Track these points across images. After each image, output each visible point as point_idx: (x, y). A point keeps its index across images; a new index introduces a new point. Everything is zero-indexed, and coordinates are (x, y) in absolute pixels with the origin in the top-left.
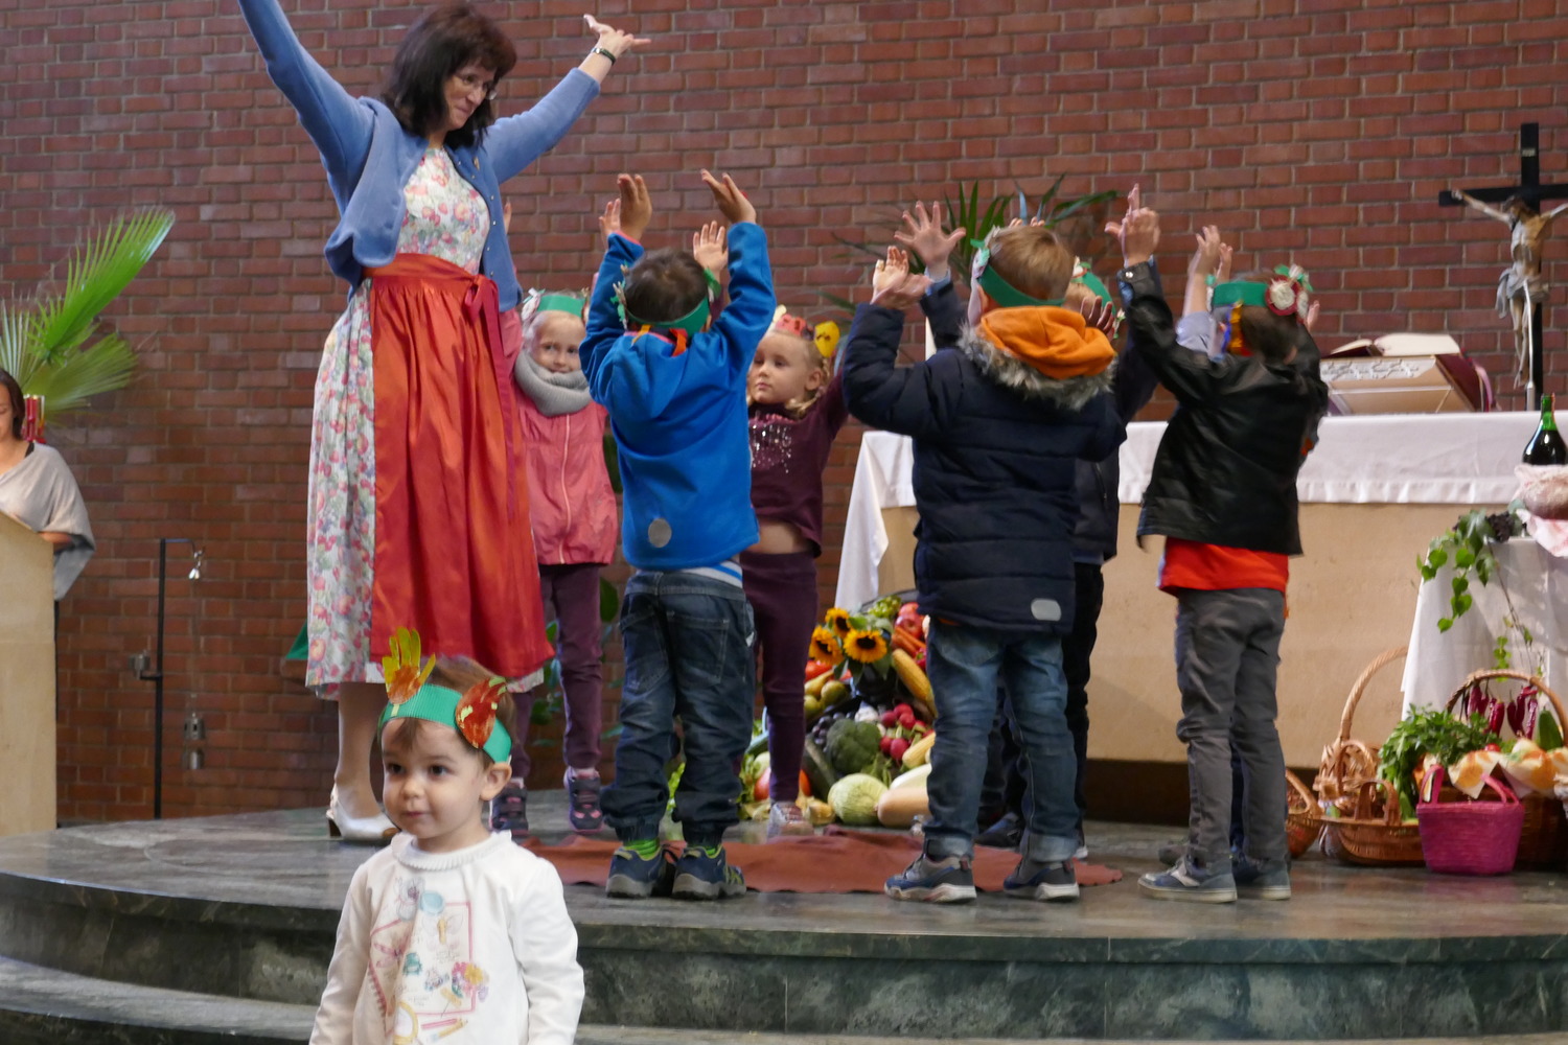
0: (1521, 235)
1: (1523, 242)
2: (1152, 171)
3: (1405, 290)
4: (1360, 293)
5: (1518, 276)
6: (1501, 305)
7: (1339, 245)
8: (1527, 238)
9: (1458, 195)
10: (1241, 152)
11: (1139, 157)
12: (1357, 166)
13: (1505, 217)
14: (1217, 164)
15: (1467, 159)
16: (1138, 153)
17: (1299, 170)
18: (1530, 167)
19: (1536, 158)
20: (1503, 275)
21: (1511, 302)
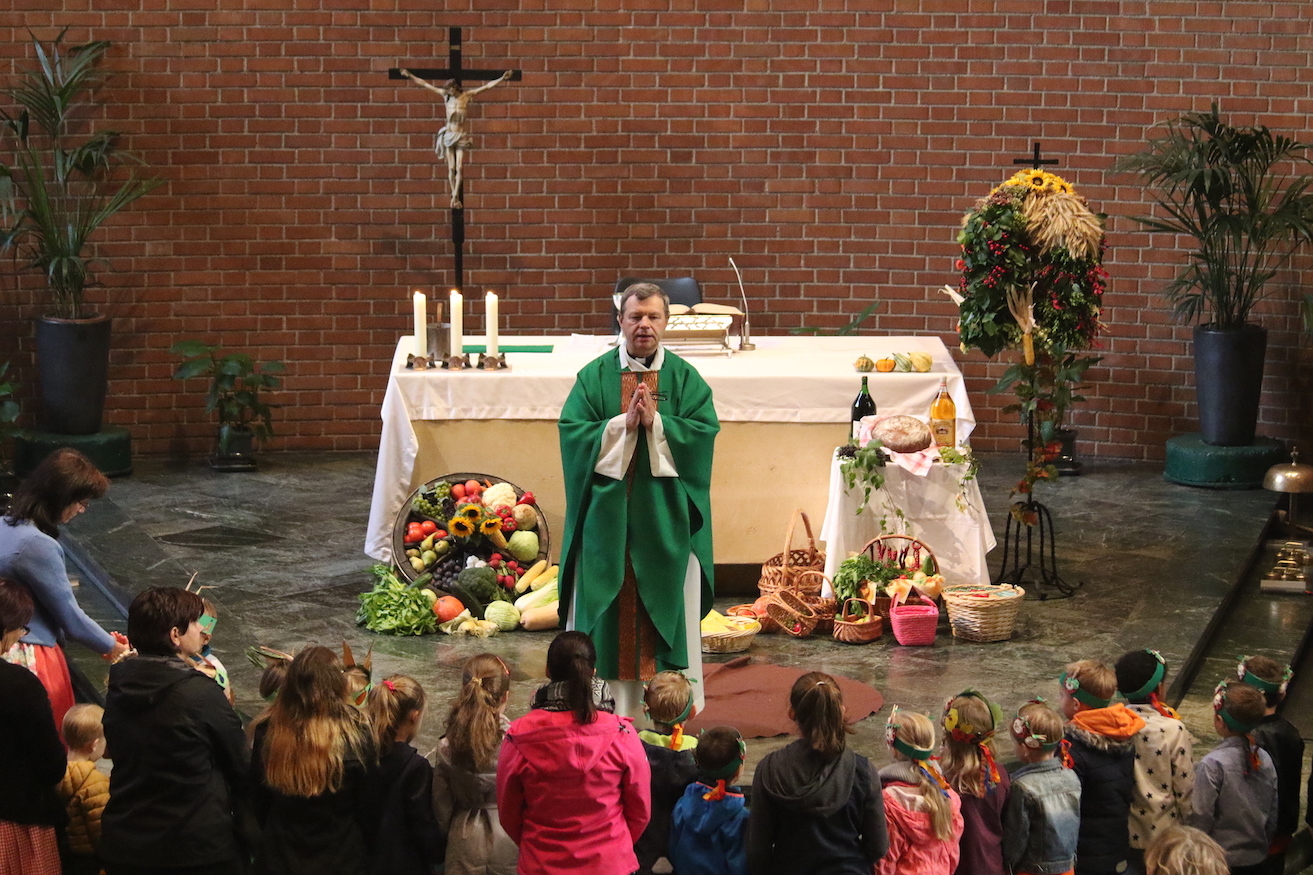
0: (453, 106)
1: (458, 111)
2: (136, 27)
3: (328, 119)
4: (296, 120)
5: (450, 134)
6: (439, 150)
7: (280, 86)
8: (460, 108)
9: (404, 72)
10: (204, 15)
11: (127, 15)
12: (292, 29)
13: (441, 91)
14: (186, 24)
15: (371, 29)
16: (125, 12)
17: (249, 30)
18: (456, 57)
19: (460, 51)
20: (441, 131)
21: (448, 150)
